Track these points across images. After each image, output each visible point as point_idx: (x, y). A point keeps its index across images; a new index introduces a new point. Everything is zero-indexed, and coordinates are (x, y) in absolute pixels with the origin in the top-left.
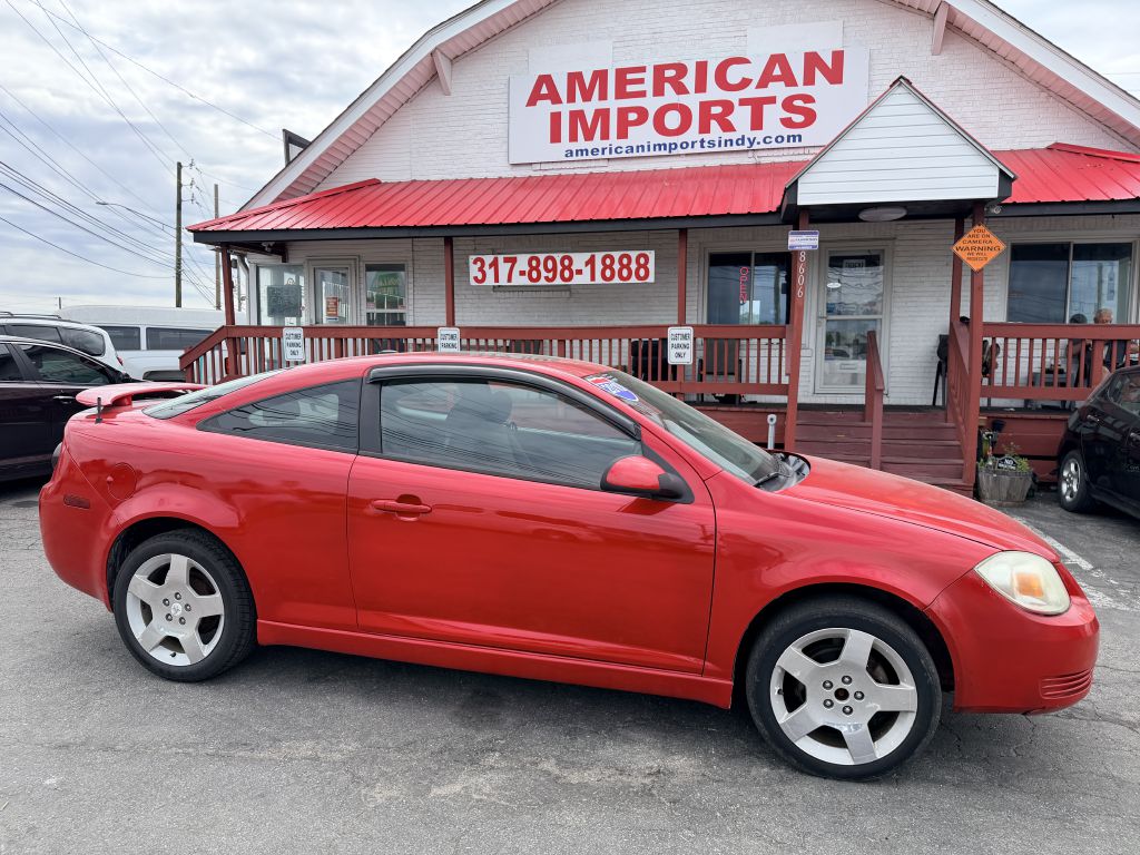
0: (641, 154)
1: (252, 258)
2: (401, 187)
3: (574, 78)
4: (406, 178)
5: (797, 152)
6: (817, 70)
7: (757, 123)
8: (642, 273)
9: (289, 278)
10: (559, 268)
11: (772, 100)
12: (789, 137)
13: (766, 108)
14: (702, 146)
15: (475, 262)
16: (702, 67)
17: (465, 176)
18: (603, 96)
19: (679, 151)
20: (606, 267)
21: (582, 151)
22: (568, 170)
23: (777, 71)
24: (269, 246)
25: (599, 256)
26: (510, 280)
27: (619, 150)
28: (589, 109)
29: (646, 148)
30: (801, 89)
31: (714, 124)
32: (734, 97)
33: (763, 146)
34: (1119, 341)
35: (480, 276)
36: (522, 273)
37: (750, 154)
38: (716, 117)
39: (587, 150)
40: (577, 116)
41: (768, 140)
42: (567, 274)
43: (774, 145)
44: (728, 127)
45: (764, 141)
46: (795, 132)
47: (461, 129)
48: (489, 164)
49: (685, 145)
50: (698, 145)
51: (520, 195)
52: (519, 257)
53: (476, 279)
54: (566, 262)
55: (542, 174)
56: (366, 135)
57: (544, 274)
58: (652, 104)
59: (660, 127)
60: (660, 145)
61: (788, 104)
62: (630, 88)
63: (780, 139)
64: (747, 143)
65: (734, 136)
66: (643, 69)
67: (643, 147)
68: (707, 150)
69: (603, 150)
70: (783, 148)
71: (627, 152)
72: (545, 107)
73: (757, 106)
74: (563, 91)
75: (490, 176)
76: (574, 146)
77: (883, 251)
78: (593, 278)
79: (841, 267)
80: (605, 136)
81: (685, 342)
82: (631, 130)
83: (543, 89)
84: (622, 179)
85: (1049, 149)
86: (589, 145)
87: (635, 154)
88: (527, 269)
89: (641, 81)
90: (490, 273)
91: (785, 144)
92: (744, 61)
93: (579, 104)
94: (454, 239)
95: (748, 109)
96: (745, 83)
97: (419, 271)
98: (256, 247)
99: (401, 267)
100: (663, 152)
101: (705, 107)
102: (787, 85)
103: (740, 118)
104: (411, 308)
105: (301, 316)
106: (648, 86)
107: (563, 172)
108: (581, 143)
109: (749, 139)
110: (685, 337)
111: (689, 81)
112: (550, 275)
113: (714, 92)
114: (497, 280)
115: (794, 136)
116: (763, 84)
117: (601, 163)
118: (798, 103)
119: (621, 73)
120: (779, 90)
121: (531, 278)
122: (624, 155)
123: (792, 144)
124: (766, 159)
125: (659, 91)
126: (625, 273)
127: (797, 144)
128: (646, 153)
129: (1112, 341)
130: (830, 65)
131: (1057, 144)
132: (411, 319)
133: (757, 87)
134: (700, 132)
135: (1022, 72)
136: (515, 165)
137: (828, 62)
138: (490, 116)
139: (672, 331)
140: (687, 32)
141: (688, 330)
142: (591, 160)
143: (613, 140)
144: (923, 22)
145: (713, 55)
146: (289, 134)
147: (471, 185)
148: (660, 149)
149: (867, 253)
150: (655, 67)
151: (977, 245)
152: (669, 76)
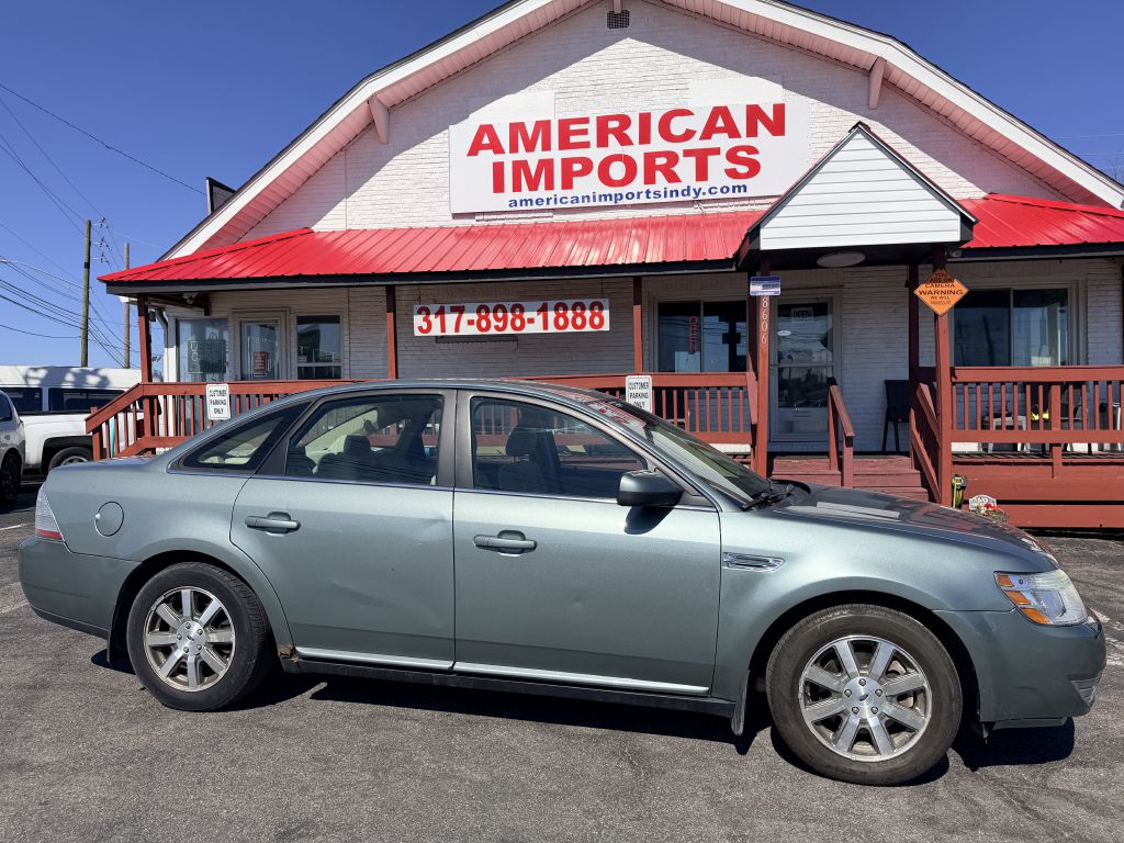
0: (586, 204)
1: (171, 312)
2: (336, 236)
3: (516, 128)
5: (742, 202)
6: (759, 122)
7: (702, 174)
8: (597, 321)
9: (211, 333)
10: (510, 317)
11: (716, 151)
12: (734, 187)
13: (711, 159)
14: (648, 197)
15: (419, 312)
16: (645, 119)
17: (405, 226)
18: (546, 147)
19: (625, 201)
20: (559, 316)
21: (526, 201)
22: (512, 220)
23: (720, 123)
24: (191, 298)
25: (552, 304)
26: (457, 329)
27: (564, 200)
28: (533, 159)
29: (591, 198)
30: (744, 141)
31: (659, 175)
32: (678, 148)
33: (708, 196)
34: (1075, 383)
35: (425, 326)
36: (471, 322)
37: (696, 205)
38: (661, 168)
39: (531, 200)
40: (520, 166)
41: (713, 191)
42: (518, 323)
43: (720, 195)
44: (673, 178)
45: (710, 191)
46: (740, 182)
47: (398, 177)
48: (438, 216)
49: (630, 195)
50: (643, 196)
51: (465, 244)
52: (467, 306)
53: (420, 329)
55: (485, 223)
56: (298, 183)
57: (494, 323)
58: (596, 155)
59: (605, 178)
60: (605, 196)
61: (732, 156)
62: (573, 139)
63: (725, 190)
64: (693, 194)
65: (679, 187)
66: (586, 121)
67: (588, 197)
68: (652, 200)
69: (548, 199)
70: (728, 200)
71: (572, 202)
72: (487, 157)
73: (702, 157)
74: (505, 142)
75: (431, 225)
76: (518, 196)
77: (831, 299)
78: (546, 326)
79: (789, 316)
80: (549, 186)
81: (644, 391)
82: (576, 180)
83: (485, 139)
84: (569, 229)
85: (986, 199)
86: (534, 195)
87: (581, 204)
88: (475, 318)
89: (584, 132)
90: (436, 323)
91: (730, 195)
92: (685, 113)
93: (522, 155)
94: (397, 288)
95: (693, 160)
96: (689, 134)
97: (356, 323)
98: (177, 300)
99: (335, 319)
100: (609, 203)
101: (650, 158)
102: (731, 137)
103: (686, 168)
104: (347, 361)
105: (225, 371)
106: (592, 137)
107: (507, 222)
108: (525, 193)
109: (695, 190)
110: (643, 386)
111: (633, 132)
112: (501, 324)
113: (658, 143)
114: (443, 330)
115: (739, 187)
116: (706, 135)
117: (546, 214)
118: (742, 154)
119: (564, 125)
120: (722, 141)
121: (480, 328)
122: (569, 205)
124: (711, 210)
125: (602, 142)
126: (579, 321)
127: (742, 194)
128: (592, 204)
130: (772, 118)
131: (992, 194)
132: (347, 372)
133: (701, 138)
134: (645, 183)
135: (954, 126)
136: (456, 216)
137: (770, 115)
138: (430, 166)
139: (630, 380)
140: (630, 85)
141: (647, 379)
142: (535, 211)
143: (558, 190)
144: (859, 78)
145: (656, 107)
146: (213, 183)
147: (411, 235)
148: (606, 200)
149: (815, 301)
150: (598, 118)
151: (939, 289)
152: (612, 128)
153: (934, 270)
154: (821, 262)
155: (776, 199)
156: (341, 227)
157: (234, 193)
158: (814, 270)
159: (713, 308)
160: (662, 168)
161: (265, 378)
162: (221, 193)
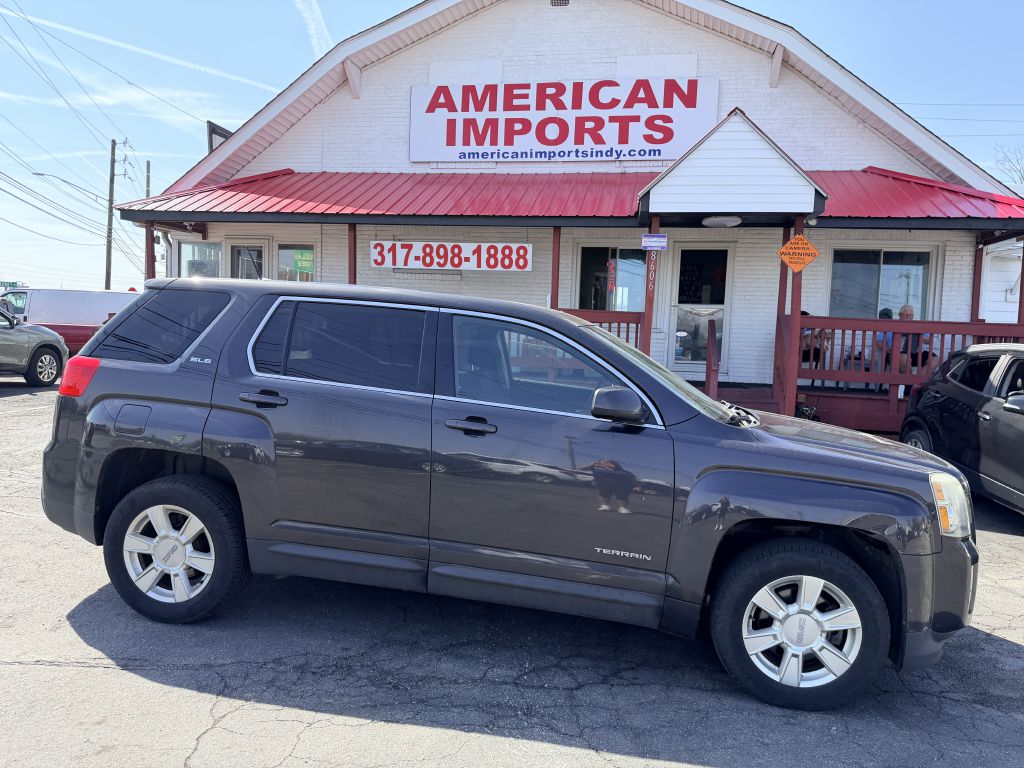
0: (524, 159)
1: (175, 235)
2: (313, 177)
3: (469, 90)
4: (317, 169)
5: (656, 164)
6: (675, 95)
7: (623, 138)
8: (521, 262)
10: (450, 255)
11: (637, 119)
12: (650, 151)
13: (632, 125)
14: (577, 156)
15: (375, 247)
16: (578, 87)
17: (370, 170)
18: (493, 108)
19: (557, 159)
20: (490, 256)
21: (473, 154)
22: (461, 170)
23: (642, 94)
24: (191, 225)
25: (485, 246)
26: (406, 264)
27: (506, 155)
28: (481, 118)
29: (529, 154)
30: (661, 111)
31: (587, 137)
32: (605, 114)
33: (628, 157)
34: (913, 334)
35: (379, 260)
36: (417, 258)
37: (617, 164)
38: (589, 131)
39: (478, 154)
40: (470, 123)
41: (632, 153)
42: (456, 261)
43: (638, 157)
44: (599, 140)
45: (630, 154)
46: (656, 147)
47: (367, 128)
48: (392, 160)
49: (562, 154)
50: (573, 154)
51: (418, 189)
52: (415, 244)
53: (376, 261)
54: (456, 251)
55: (438, 172)
56: (283, 130)
57: (436, 259)
58: (535, 117)
59: (541, 136)
60: (541, 153)
61: (650, 123)
62: (516, 102)
63: (642, 153)
64: (615, 155)
65: (604, 148)
66: (527, 86)
67: (526, 153)
68: (581, 159)
69: (492, 154)
70: (645, 161)
71: (512, 157)
72: (443, 114)
73: (624, 123)
74: (458, 103)
75: (393, 171)
76: (467, 150)
77: (727, 251)
78: (479, 265)
80: (494, 142)
82: (516, 138)
83: (441, 98)
84: (506, 181)
85: (864, 171)
86: (480, 150)
87: (520, 159)
88: (422, 255)
89: (526, 96)
90: (389, 257)
91: (647, 157)
92: (612, 84)
93: (472, 114)
94: (357, 226)
95: (617, 125)
96: (614, 103)
97: (327, 252)
98: (180, 226)
99: (310, 248)
100: (543, 159)
101: (580, 121)
102: (650, 106)
103: (610, 132)
106: (532, 101)
107: (457, 172)
108: (473, 147)
109: (616, 151)
111: (567, 98)
112: (442, 261)
113: (586, 109)
114: (394, 263)
115: (655, 151)
116: (629, 104)
117: (490, 165)
118: (659, 122)
119: (509, 88)
120: (642, 110)
121: (424, 263)
122: (510, 159)
123: (652, 157)
124: (631, 169)
125: (541, 106)
126: (507, 262)
127: (657, 157)
128: (529, 159)
129: (908, 334)
130: (686, 92)
131: (870, 167)
133: (625, 107)
134: (576, 143)
136: (414, 163)
137: (685, 89)
140: (567, 57)
142: (481, 162)
143: (501, 146)
144: (763, 59)
145: (588, 77)
146: (213, 126)
147: (375, 179)
148: (541, 156)
150: (538, 85)
151: (797, 251)
152: (550, 93)
153: (795, 232)
154: (704, 222)
157: (229, 136)
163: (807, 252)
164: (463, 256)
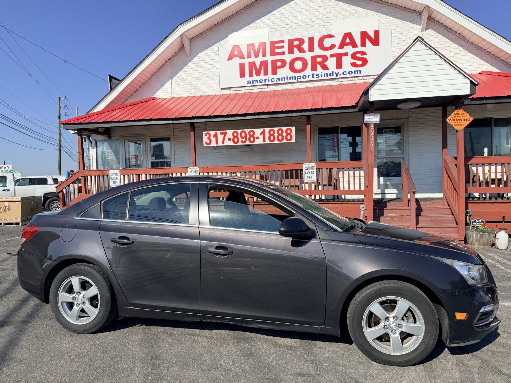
0: (284, 82)
1: (94, 137)
2: (166, 100)
3: (250, 46)
5: (359, 78)
6: (367, 40)
7: (339, 66)
8: (289, 137)
10: (248, 136)
11: (346, 54)
12: (355, 72)
13: (344, 58)
14: (313, 77)
15: (206, 135)
16: (311, 40)
17: (198, 94)
18: (264, 55)
19: (302, 80)
20: (271, 135)
21: (255, 81)
22: (248, 90)
23: (348, 41)
24: (102, 131)
25: (267, 130)
26: (223, 143)
27: (273, 80)
28: (258, 61)
29: (286, 79)
30: (360, 49)
31: (319, 67)
32: (328, 53)
33: (343, 76)
35: (208, 141)
36: (229, 139)
37: (337, 80)
39: (257, 81)
40: (252, 64)
41: (345, 73)
42: (251, 139)
43: (348, 75)
44: (325, 68)
45: (343, 74)
46: (358, 69)
48: (213, 89)
49: (304, 77)
50: (311, 77)
51: (226, 103)
52: (228, 131)
53: (206, 143)
54: (251, 133)
55: (236, 92)
56: (149, 76)
57: (240, 139)
58: (288, 58)
59: (292, 69)
60: (293, 77)
61: (354, 56)
62: (277, 51)
63: (350, 73)
64: (335, 75)
65: (329, 72)
66: (283, 42)
67: (284, 78)
68: (315, 79)
69: (265, 80)
70: (352, 77)
71: (277, 81)
72: (237, 61)
73: (339, 58)
74: (245, 54)
75: (211, 94)
76: (251, 79)
77: (403, 124)
78: (265, 141)
79: (382, 133)
80: (266, 73)
81: (312, 170)
82: (278, 70)
83: (235, 52)
84: (275, 94)
85: (480, 73)
86: (259, 78)
87: (281, 82)
88: (232, 137)
89: (283, 47)
90: (213, 140)
91: (353, 75)
92: (331, 36)
93: (253, 59)
94: (195, 124)
95: (334, 59)
96: (333, 47)
97: (177, 141)
98: (96, 131)
99: (167, 139)
100: (294, 81)
101: (314, 58)
102: (353, 47)
103: (331, 63)
104: (173, 158)
106: (286, 49)
107: (245, 92)
108: (255, 77)
109: (336, 73)
110: (312, 168)
111: (306, 46)
112: (243, 140)
113: (318, 51)
114: (217, 143)
115: (357, 71)
116: (341, 47)
117: (264, 87)
118: (359, 55)
119: (273, 44)
120: (349, 49)
121: (234, 142)
122: (275, 82)
124: (345, 82)
125: (291, 52)
126: (280, 138)
127: (359, 75)
128: (286, 81)
130: (373, 38)
131: (483, 71)
132: (173, 163)
133: (339, 48)
134: (312, 71)
135: (464, 39)
136: (222, 89)
137: (372, 36)
138: (210, 66)
139: (305, 165)
140: (304, 24)
141: (314, 165)
142: (259, 85)
143: (270, 75)
144: (416, 16)
145: (317, 34)
146: (111, 78)
147: (202, 99)
148: (293, 79)
149: (395, 126)
150: (289, 40)
151: (459, 118)
152: (296, 45)
153: (456, 109)
154: (399, 106)
155: (376, 76)
156: (169, 96)
157: (120, 81)
158: (394, 111)
159: (345, 130)
160: (320, 63)
161: (137, 167)
162: (114, 81)
163: (465, 118)
164: (255, 136)
